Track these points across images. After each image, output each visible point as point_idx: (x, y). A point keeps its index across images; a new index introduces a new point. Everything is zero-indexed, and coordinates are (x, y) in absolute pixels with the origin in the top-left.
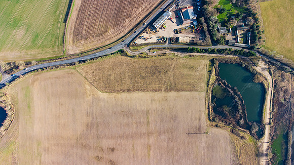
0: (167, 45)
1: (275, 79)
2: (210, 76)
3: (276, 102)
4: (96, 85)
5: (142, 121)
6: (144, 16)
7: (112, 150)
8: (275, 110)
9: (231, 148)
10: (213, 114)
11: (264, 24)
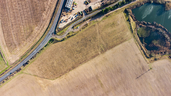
0: (84, 17)
2: (130, 24)
5: (96, 86)
6: (55, 4)
10: (148, 52)
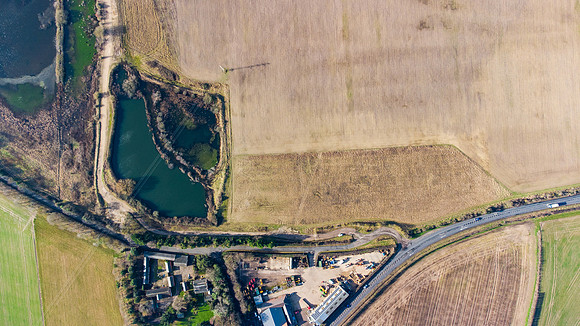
1: (91, 189)
2: (224, 189)
3: (89, 140)
4: (465, 159)
5: (363, 89)
6: (368, 312)
7: (422, 25)
8: (90, 125)
9: (176, 42)
10: (216, 111)
11: (117, 302)
